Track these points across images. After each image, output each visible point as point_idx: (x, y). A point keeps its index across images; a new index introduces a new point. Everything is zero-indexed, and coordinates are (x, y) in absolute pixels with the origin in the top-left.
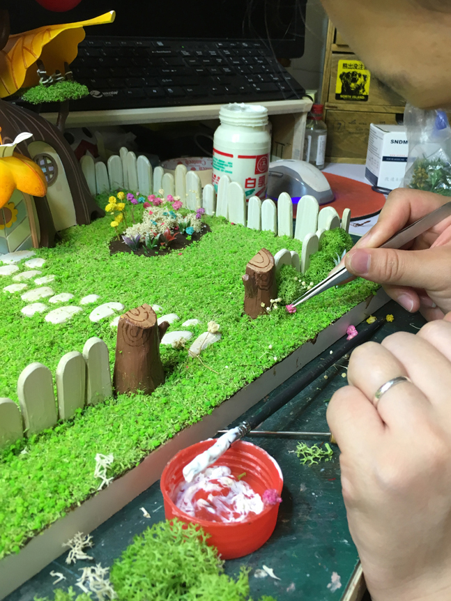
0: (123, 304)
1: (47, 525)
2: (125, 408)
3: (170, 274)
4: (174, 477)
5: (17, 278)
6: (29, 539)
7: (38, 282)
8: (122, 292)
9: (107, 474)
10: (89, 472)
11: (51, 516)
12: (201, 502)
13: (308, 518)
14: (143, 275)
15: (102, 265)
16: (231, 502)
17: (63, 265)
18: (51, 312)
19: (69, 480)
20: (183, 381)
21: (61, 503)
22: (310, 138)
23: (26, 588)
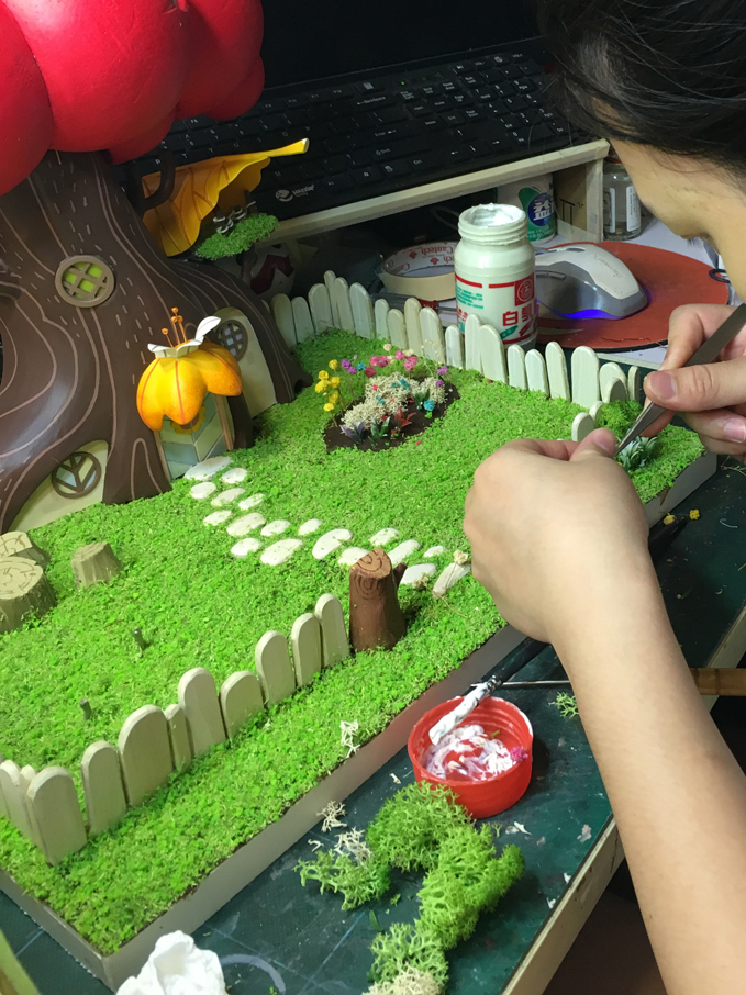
0: (351, 530)
1: (302, 795)
2: (365, 668)
3: (406, 477)
4: (422, 740)
5: (216, 502)
6: (287, 809)
7: (244, 505)
8: (348, 511)
9: (353, 741)
10: (335, 741)
11: (304, 786)
12: (452, 765)
13: (565, 774)
14: (371, 483)
15: (317, 471)
16: (484, 762)
17: (269, 475)
18: (267, 549)
19: (317, 750)
20: (428, 631)
21: (312, 773)
22: (613, 191)
23: (287, 857)
